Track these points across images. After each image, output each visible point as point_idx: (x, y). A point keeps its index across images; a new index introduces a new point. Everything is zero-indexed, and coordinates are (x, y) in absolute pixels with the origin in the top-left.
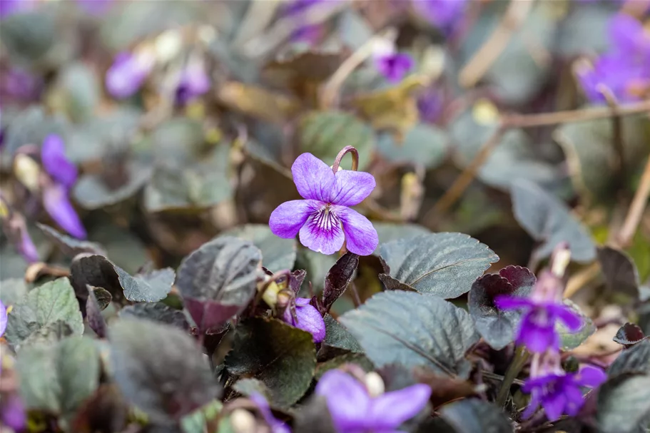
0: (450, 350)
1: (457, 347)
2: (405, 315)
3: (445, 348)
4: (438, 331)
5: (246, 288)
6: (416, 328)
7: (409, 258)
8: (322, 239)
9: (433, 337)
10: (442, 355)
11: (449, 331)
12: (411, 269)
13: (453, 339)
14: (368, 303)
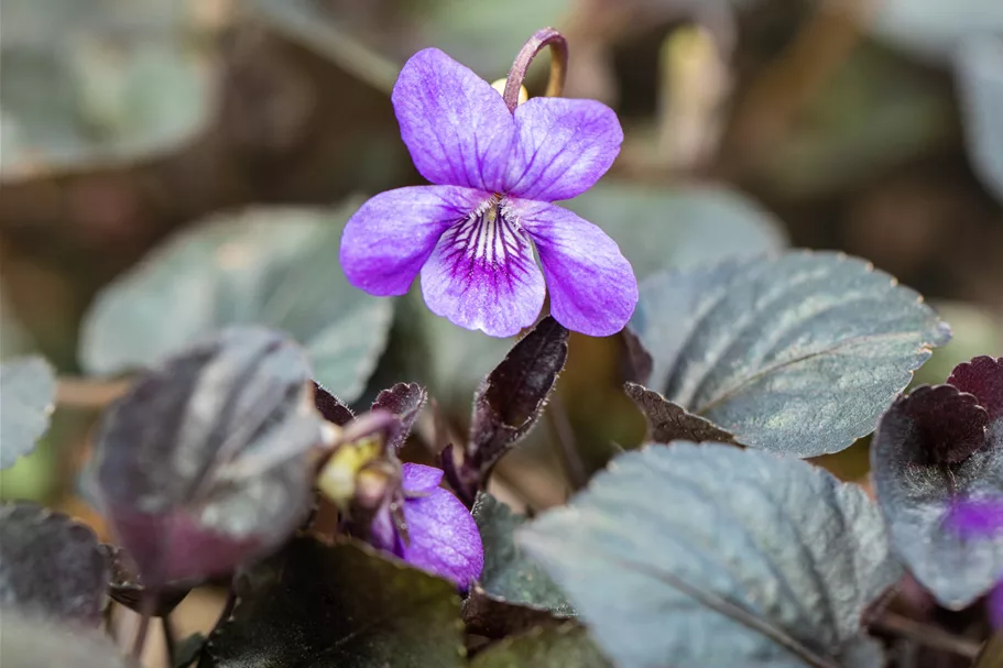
0: (825, 602)
1: (840, 594)
2: (698, 515)
3: (811, 600)
4: (790, 552)
5: (277, 474)
6: (731, 547)
7: (704, 327)
8: (481, 292)
9: (776, 571)
10: (802, 619)
11: (818, 551)
12: (711, 357)
13: (831, 571)
14: (600, 486)
